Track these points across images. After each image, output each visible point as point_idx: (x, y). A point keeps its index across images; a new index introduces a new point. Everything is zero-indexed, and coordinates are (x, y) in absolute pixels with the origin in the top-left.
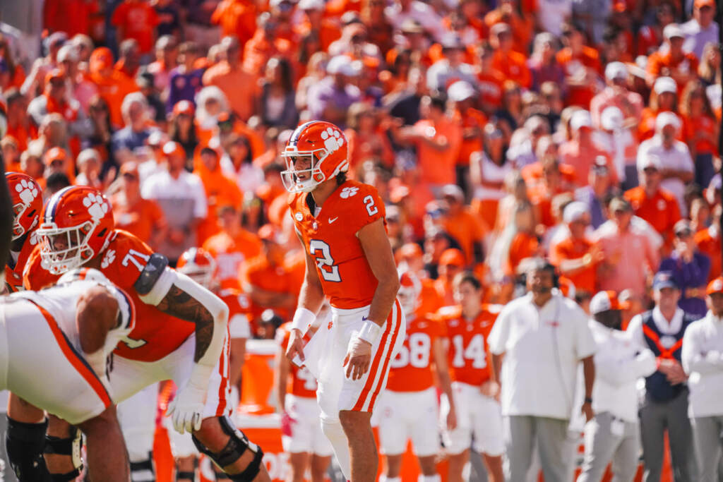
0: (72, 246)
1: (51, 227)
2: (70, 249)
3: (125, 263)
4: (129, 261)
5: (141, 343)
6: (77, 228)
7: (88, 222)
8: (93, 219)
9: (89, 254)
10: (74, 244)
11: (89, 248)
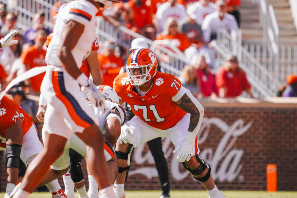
0: (144, 74)
1: (135, 65)
2: (143, 75)
3: (172, 86)
4: (174, 85)
5: (163, 119)
6: (146, 66)
7: (150, 64)
8: (152, 62)
9: (149, 77)
10: (145, 73)
11: (150, 75)
